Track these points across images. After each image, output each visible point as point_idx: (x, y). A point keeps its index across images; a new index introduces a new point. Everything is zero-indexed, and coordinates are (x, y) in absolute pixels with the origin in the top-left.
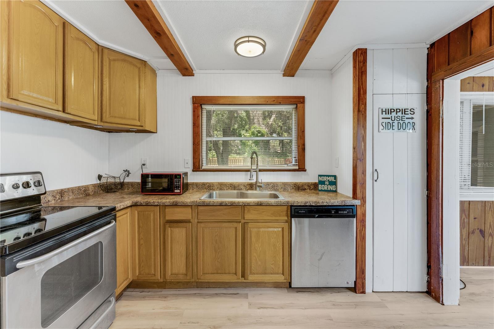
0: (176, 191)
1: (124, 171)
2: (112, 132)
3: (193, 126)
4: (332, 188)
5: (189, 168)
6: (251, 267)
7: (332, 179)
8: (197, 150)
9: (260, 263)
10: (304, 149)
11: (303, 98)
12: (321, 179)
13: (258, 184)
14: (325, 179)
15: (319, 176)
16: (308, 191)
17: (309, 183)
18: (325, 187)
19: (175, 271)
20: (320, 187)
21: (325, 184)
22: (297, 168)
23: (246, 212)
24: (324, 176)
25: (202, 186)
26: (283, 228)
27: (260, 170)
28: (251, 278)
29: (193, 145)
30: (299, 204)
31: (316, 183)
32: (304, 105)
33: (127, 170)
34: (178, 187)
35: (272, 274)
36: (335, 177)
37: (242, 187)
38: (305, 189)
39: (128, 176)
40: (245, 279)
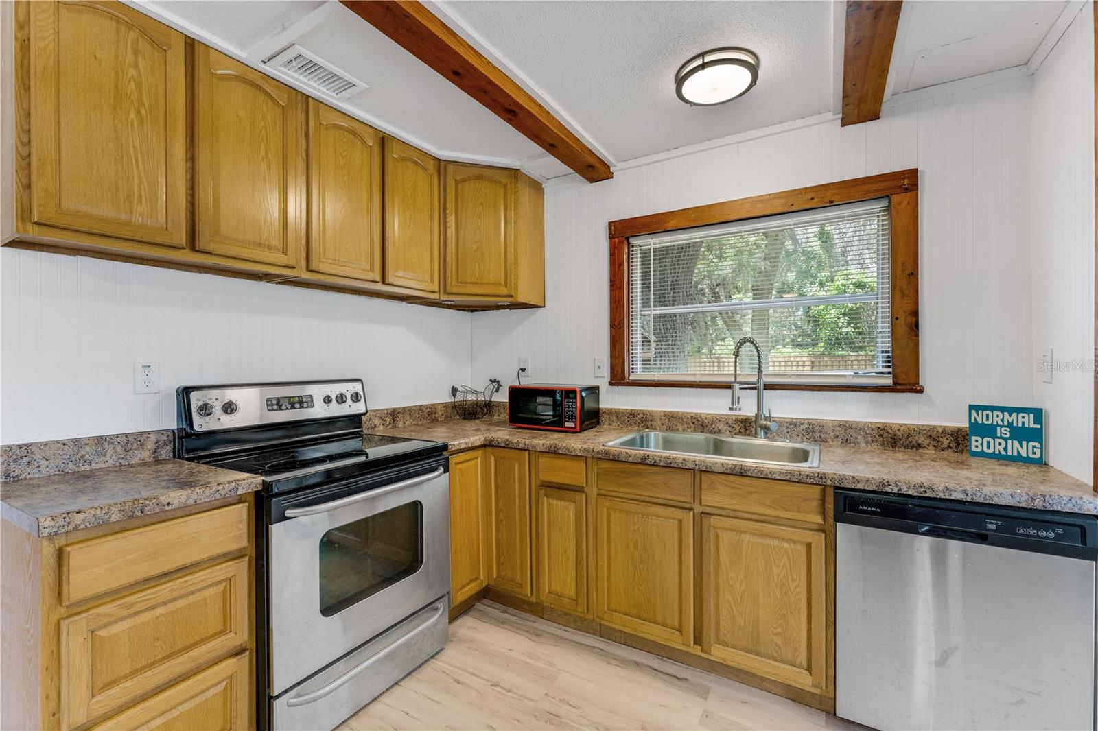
0: (567, 424)
1: (491, 380)
2: (476, 311)
3: (611, 286)
4: (1026, 449)
5: (604, 377)
6: (718, 624)
7: (1028, 421)
8: (618, 339)
9: (741, 622)
10: (915, 327)
11: (913, 174)
12: (980, 418)
13: (763, 422)
14: (996, 418)
15: (972, 407)
16: (931, 451)
17: (934, 428)
18: (998, 447)
19: (557, 587)
20: (976, 443)
21: (994, 437)
22: (888, 381)
23: (704, 486)
24: (992, 409)
25: (628, 417)
26: (809, 546)
27: (768, 387)
28: (719, 653)
29: (611, 327)
30: (860, 486)
31: (960, 430)
32: (917, 195)
33: (495, 379)
34: (571, 417)
35: (775, 660)
36: (1038, 414)
37: (722, 426)
38: (919, 446)
39: (497, 391)
40: (702, 651)
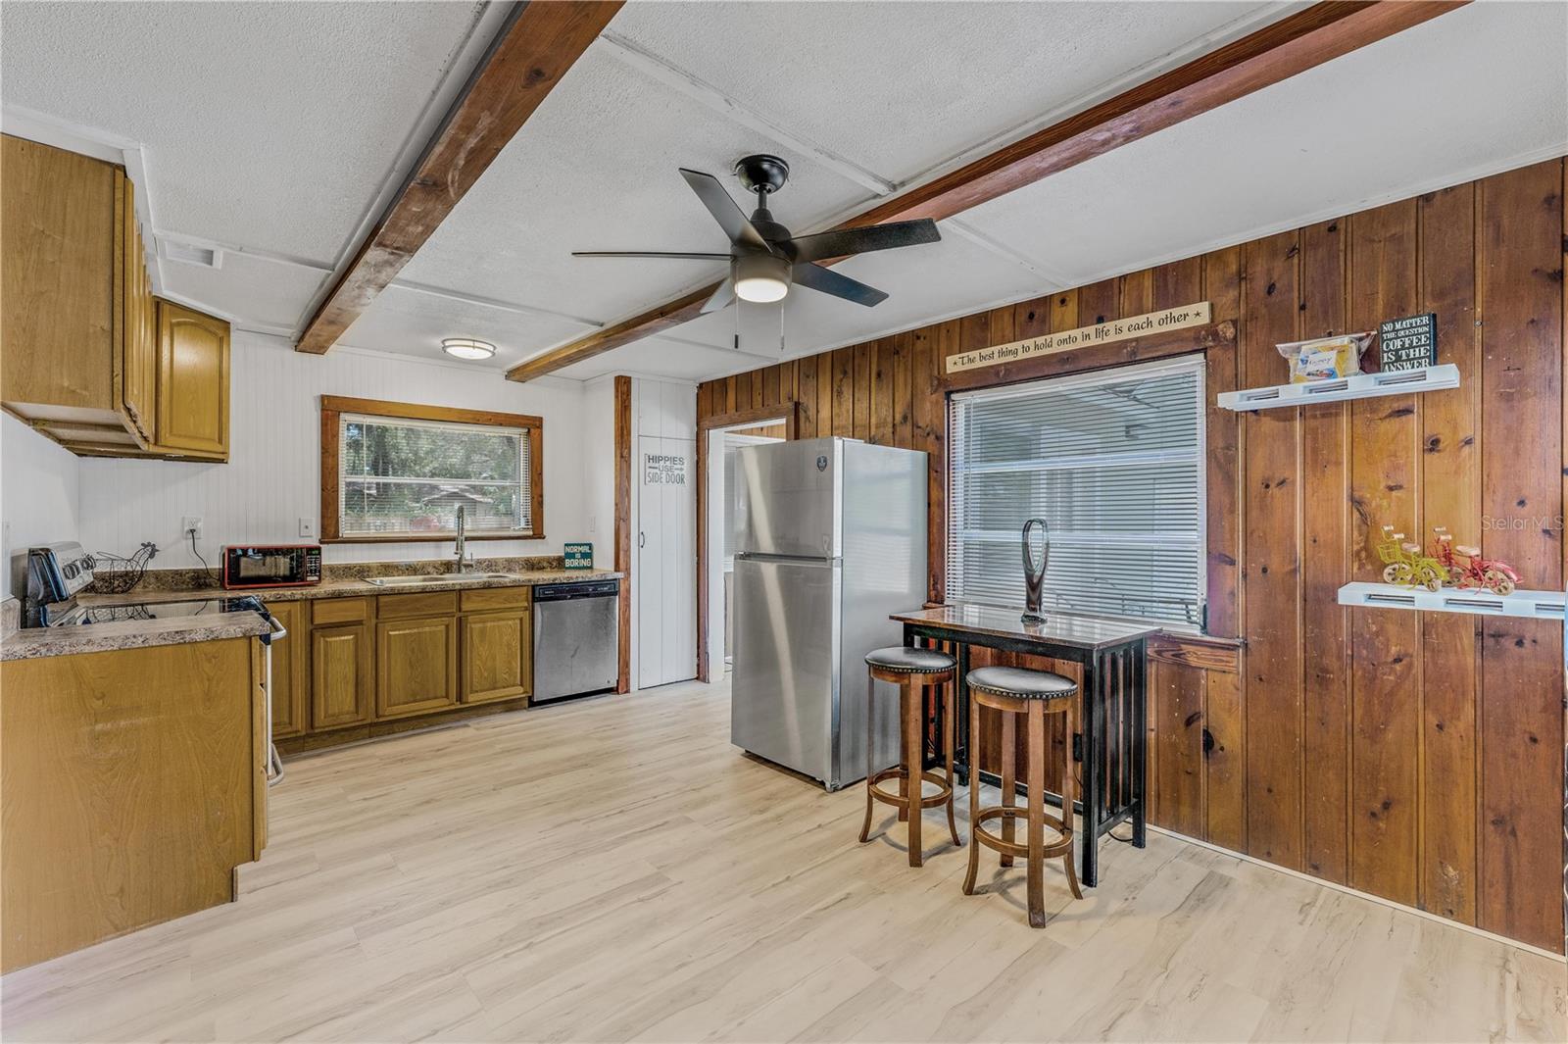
0: (309, 579)
1: (143, 544)
2: (86, 455)
3: (322, 453)
4: (585, 562)
5: (311, 536)
6: (472, 683)
7: (586, 549)
8: (331, 501)
9: (486, 675)
10: (541, 504)
11: (541, 419)
12: (569, 550)
13: (464, 562)
14: (575, 549)
15: (566, 545)
16: (549, 569)
17: (549, 557)
18: (576, 563)
19: (334, 709)
20: (568, 563)
21: (574, 558)
22: (531, 533)
23: (463, 599)
24: (574, 545)
26: (521, 619)
27: (467, 539)
28: (473, 699)
29: (323, 490)
30: (545, 583)
31: (560, 557)
32: (542, 432)
33: (149, 543)
34: (313, 572)
35: (504, 687)
36: (590, 546)
37: (430, 569)
38: (544, 568)
39: (152, 555)
40: (461, 704)
